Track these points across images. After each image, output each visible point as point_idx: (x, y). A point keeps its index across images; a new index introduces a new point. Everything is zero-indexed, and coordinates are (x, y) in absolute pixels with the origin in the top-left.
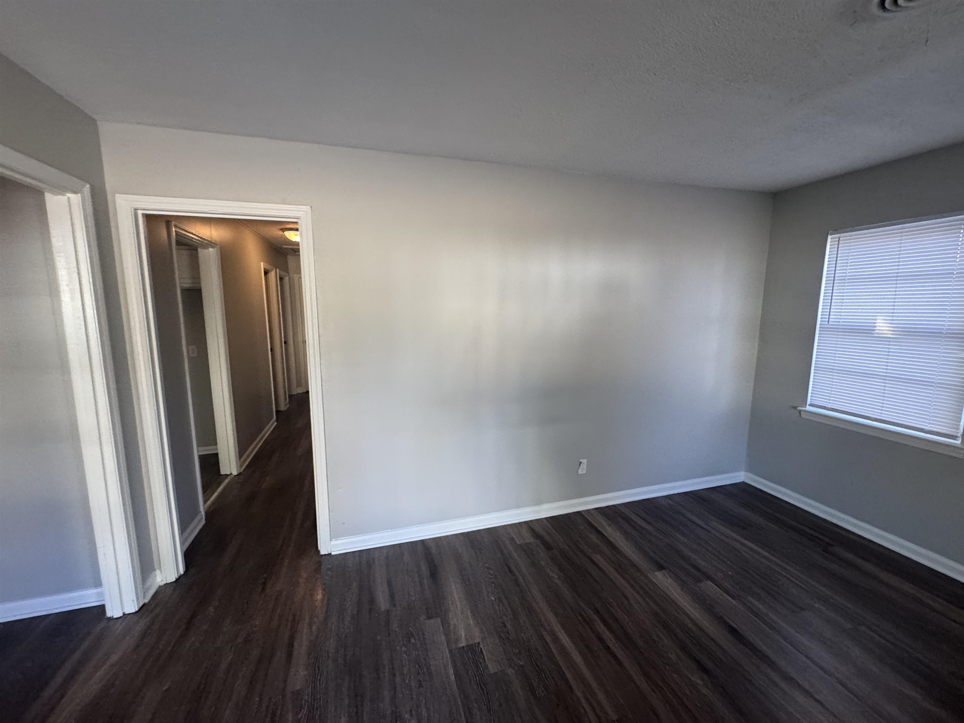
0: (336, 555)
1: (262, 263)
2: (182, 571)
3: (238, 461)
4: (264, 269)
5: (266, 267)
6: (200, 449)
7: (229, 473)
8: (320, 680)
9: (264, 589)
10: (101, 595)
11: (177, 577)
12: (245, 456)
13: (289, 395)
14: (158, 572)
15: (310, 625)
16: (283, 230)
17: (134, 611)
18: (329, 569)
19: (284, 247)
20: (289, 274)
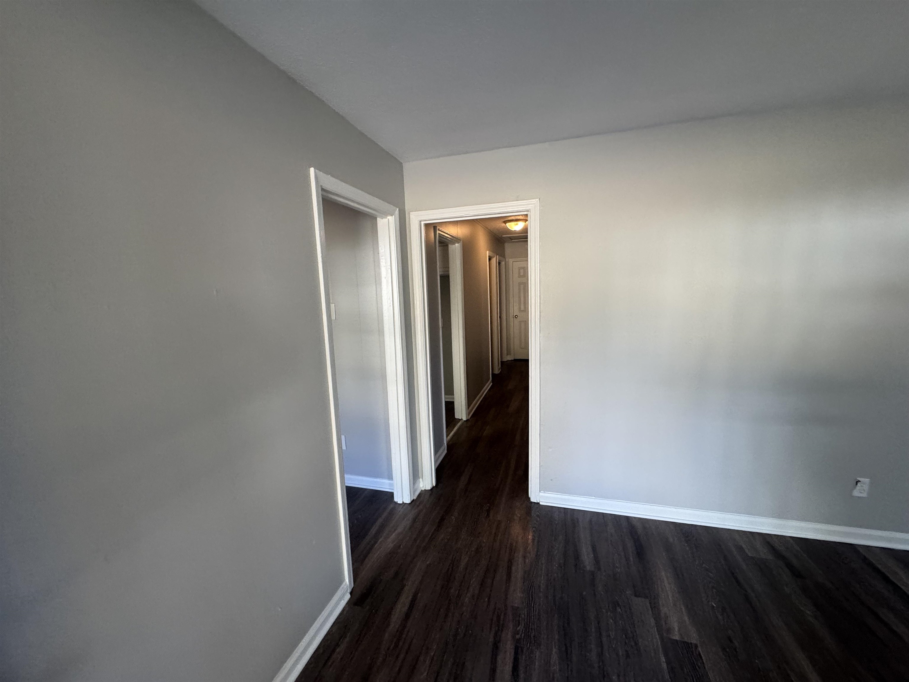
0: (543, 505)
1: (488, 252)
2: (434, 485)
3: (467, 411)
4: (489, 256)
5: (491, 255)
6: (447, 396)
7: (461, 418)
8: (533, 607)
9: (488, 515)
10: (391, 485)
11: (432, 488)
12: (472, 406)
13: (501, 362)
14: (421, 480)
15: (524, 557)
16: (505, 222)
17: (408, 503)
18: (538, 516)
19: (503, 236)
20: (505, 259)
